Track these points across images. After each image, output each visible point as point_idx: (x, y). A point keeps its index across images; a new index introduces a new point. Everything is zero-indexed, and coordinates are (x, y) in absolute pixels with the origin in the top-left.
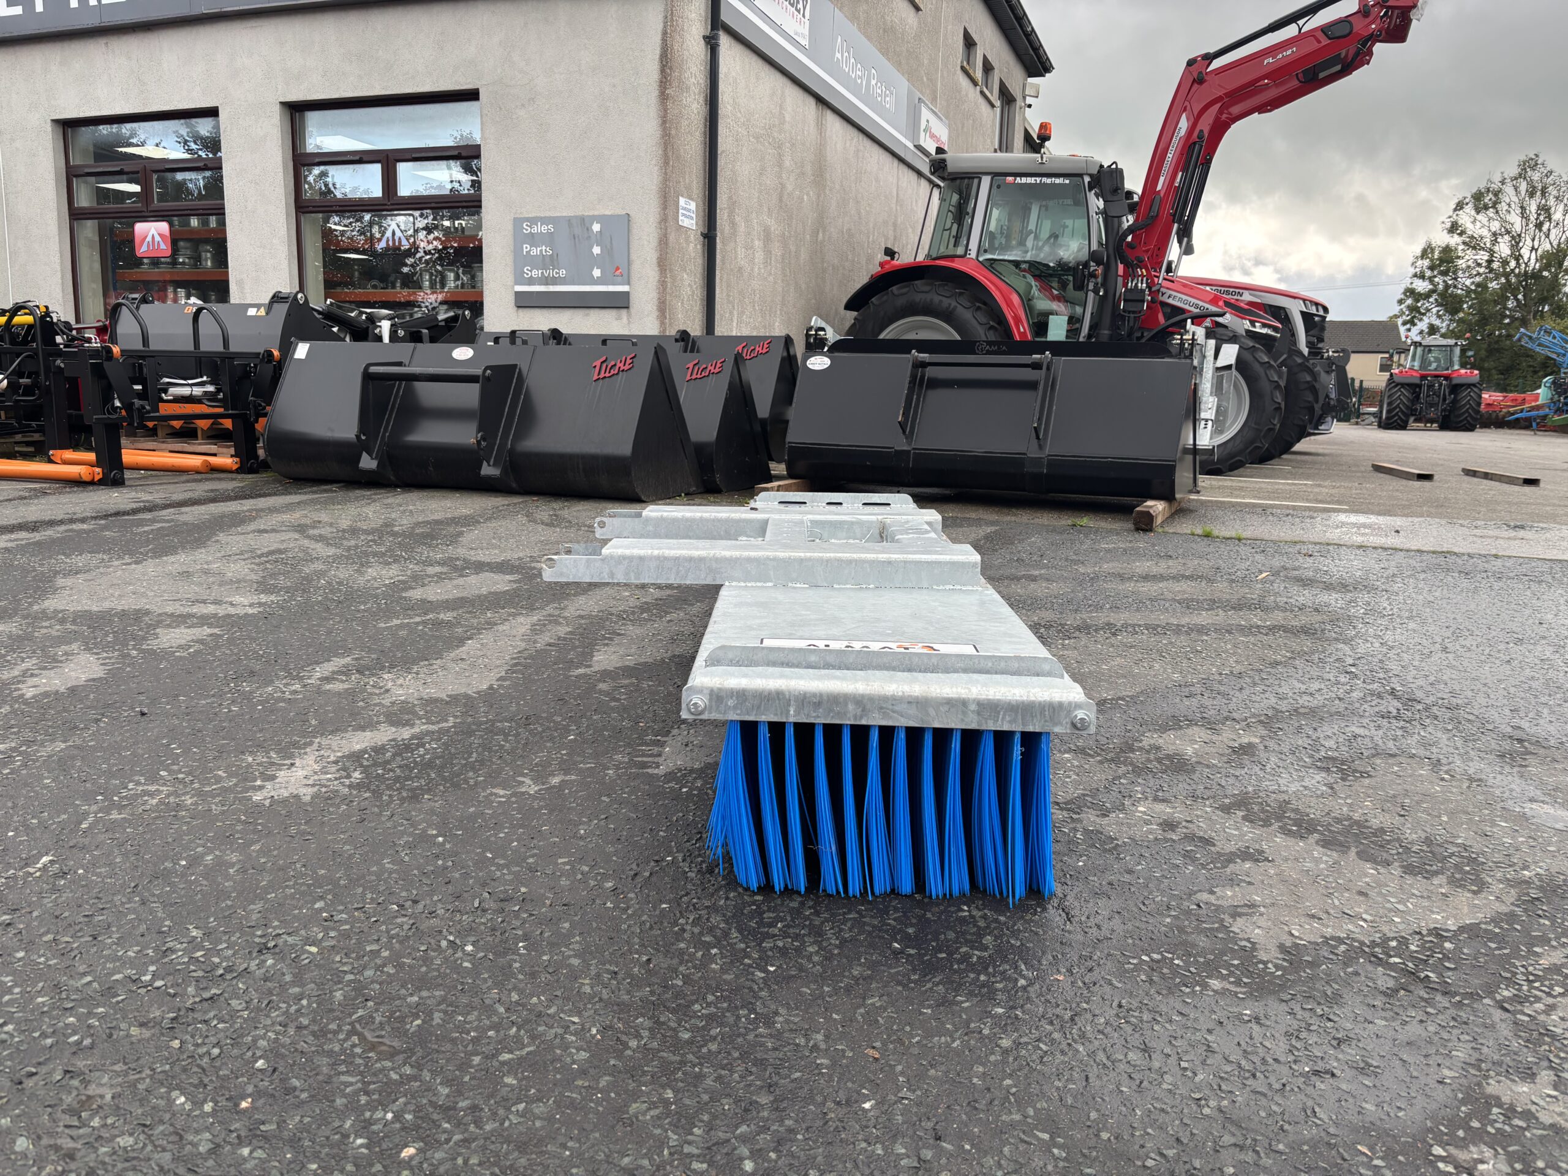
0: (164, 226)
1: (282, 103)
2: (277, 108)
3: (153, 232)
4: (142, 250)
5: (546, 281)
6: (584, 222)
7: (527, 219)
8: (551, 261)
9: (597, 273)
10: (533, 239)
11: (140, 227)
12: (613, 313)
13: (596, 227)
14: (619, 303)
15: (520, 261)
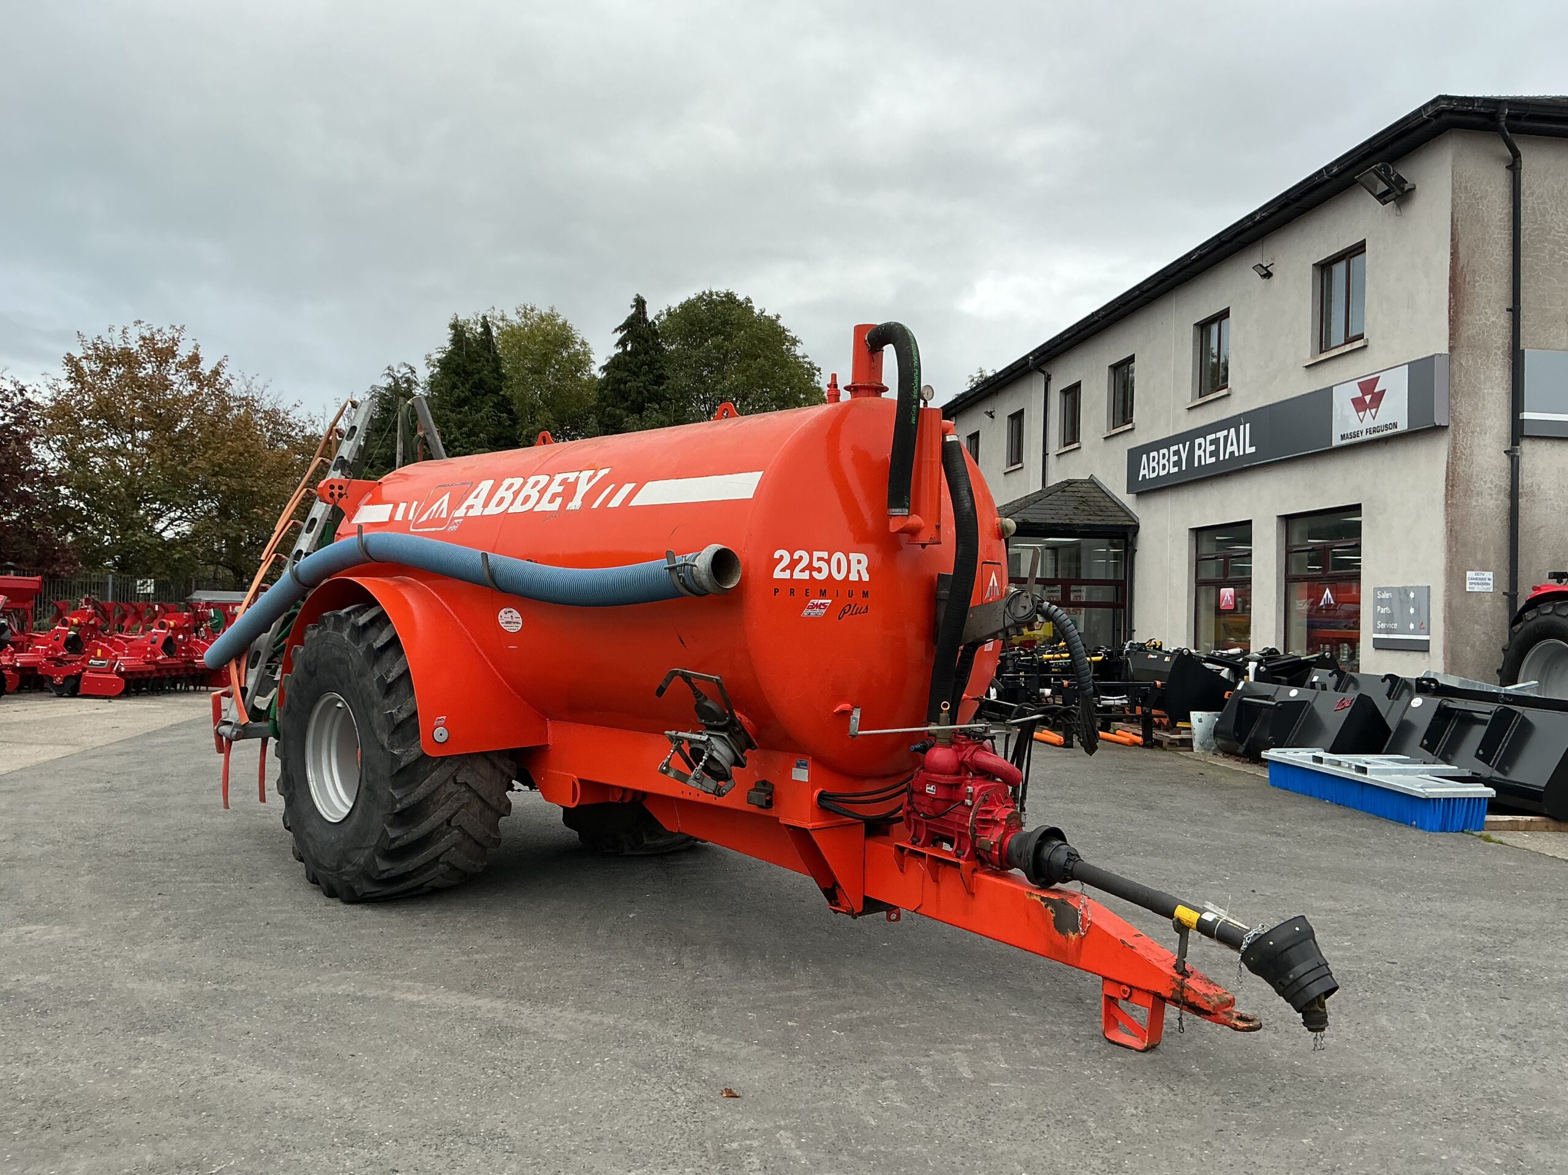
0: (1232, 590)
1: (1278, 516)
2: (1275, 519)
3: (1228, 594)
4: (1223, 604)
5: (1388, 631)
6: (1405, 590)
7: (1380, 589)
8: (1389, 618)
9: (1412, 626)
10: (1380, 602)
11: (1223, 590)
12: (1419, 655)
13: (1412, 595)
14: (1423, 647)
15: (1377, 616)
